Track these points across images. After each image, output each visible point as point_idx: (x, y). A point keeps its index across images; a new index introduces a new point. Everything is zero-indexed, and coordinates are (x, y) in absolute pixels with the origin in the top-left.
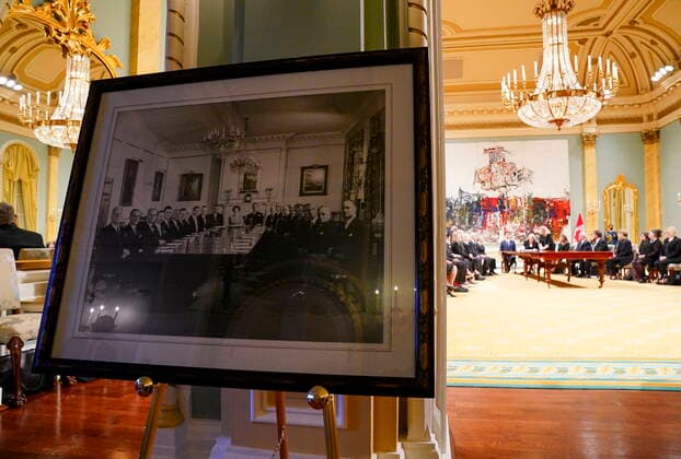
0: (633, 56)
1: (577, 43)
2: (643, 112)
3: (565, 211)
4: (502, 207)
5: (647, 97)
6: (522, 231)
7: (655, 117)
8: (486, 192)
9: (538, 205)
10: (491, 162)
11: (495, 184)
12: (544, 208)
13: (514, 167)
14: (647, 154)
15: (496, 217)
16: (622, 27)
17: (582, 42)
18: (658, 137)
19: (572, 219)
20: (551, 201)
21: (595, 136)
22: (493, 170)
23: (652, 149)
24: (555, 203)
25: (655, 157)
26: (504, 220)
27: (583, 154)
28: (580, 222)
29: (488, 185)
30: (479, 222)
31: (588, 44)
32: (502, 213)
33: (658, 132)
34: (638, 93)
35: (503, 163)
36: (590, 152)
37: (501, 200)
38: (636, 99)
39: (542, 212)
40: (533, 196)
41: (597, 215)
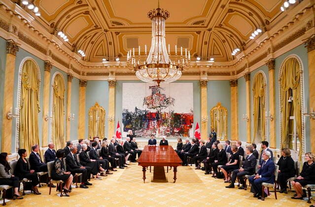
0: (224, 41)
1: (195, 33)
2: (230, 70)
3: (190, 121)
4: (158, 118)
5: (231, 63)
6: (168, 131)
7: (236, 73)
8: (149, 110)
9: (177, 117)
10: (153, 93)
11: (155, 105)
12: (180, 119)
13: (165, 97)
14: (232, 92)
15: (154, 123)
16: (216, 27)
17: (199, 33)
18: (237, 83)
19: (194, 125)
20: (183, 115)
21: (207, 82)
22: (154, 98)
23: (234, 90)
24: (185, 116)
25: (235, 94)
26: (159, 125)
27: (201, 91)
28: (197, 127)
29: (151, 106)
30: (146, 126)
31: (202, 34)
32: (158, 121)
33: (237, 81)
34: (227, 60)
35: (159, 94)
36: (204, 90)
37: (157, 114)
38: (227, 63)
39: (179, 121)
40: (174, 113)
41: (206, 123)
